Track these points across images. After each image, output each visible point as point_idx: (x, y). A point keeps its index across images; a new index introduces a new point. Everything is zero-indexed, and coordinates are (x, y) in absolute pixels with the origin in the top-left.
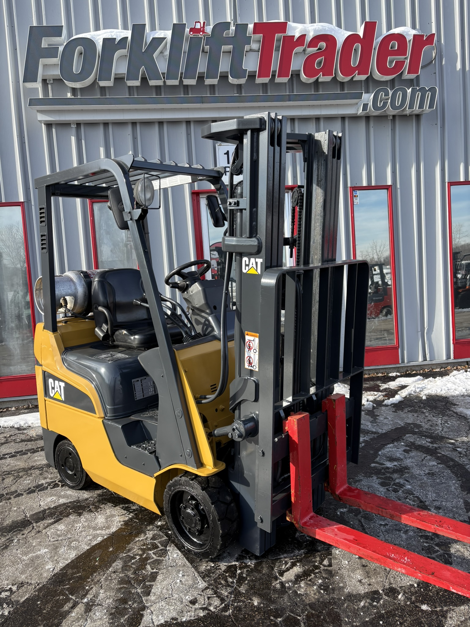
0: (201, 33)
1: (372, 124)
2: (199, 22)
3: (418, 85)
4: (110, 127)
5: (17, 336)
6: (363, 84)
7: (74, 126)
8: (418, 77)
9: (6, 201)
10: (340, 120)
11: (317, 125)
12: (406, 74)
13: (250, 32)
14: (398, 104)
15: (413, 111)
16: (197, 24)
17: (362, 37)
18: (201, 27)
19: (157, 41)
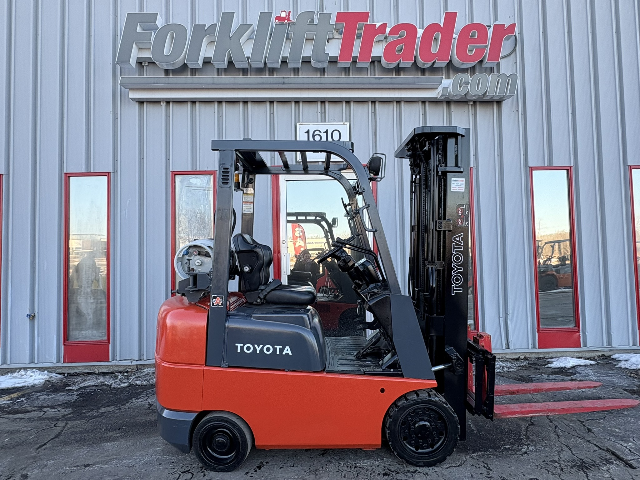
0: (286, 21)
1: (452, 109)
2: (284, 11)
3: (498, 71)
4: (197, 104)
5: (92, 301)
7: (163, 104)
8: (498, 64)
9: (94, 171)
10: (420, 103)
11: (398, 108)
12: (486, 61)
13: (333, 21)
14: (478, 89)
15: (493, 96)
16: (282, 12)
17: (442, 26)
18: (286, 16)
19: (244, 28)
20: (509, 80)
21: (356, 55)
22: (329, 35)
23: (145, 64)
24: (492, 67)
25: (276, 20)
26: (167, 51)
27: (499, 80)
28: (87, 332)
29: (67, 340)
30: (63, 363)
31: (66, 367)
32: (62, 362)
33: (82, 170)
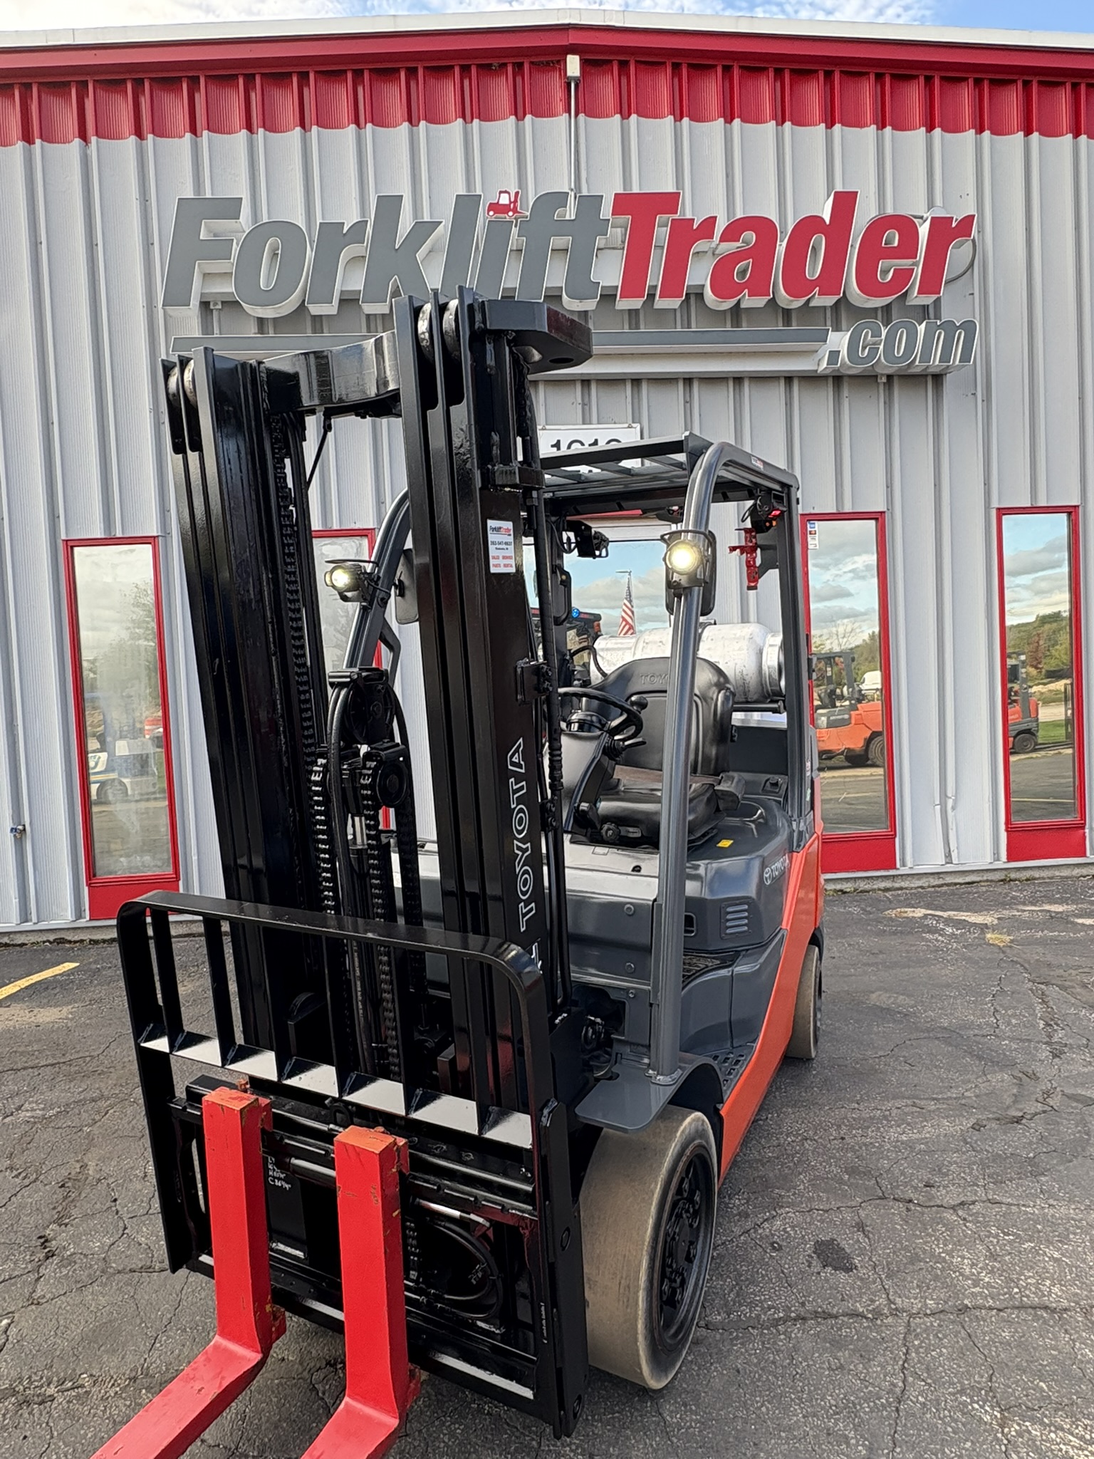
0: (511, 214)
1: (846, 392)
2: (506, 192)
3: (938, 316)
6: (829, 314)
8: (938, 301)
9: (123, 533)
10: (782, 382)
11: (737, 391)
12: (915, 294)
13: (606, 211)
14: (898, 353)
15: (928, 367)
16: (502, 195)
17: (828, 222)
18: (511, 202)
19: (423, 230)
20: (960, 334)
21: (655, 284)
22: (600, 241)
23: (216, 304)
24: (924, 306)
25: (489, 211)
26: (266, 279)
27: (940, 333)
28: (132, 858)
29: (94, 876)
30: (90, 920)
31: (94, 927)
32: (88, 918)
33: (98, 533)
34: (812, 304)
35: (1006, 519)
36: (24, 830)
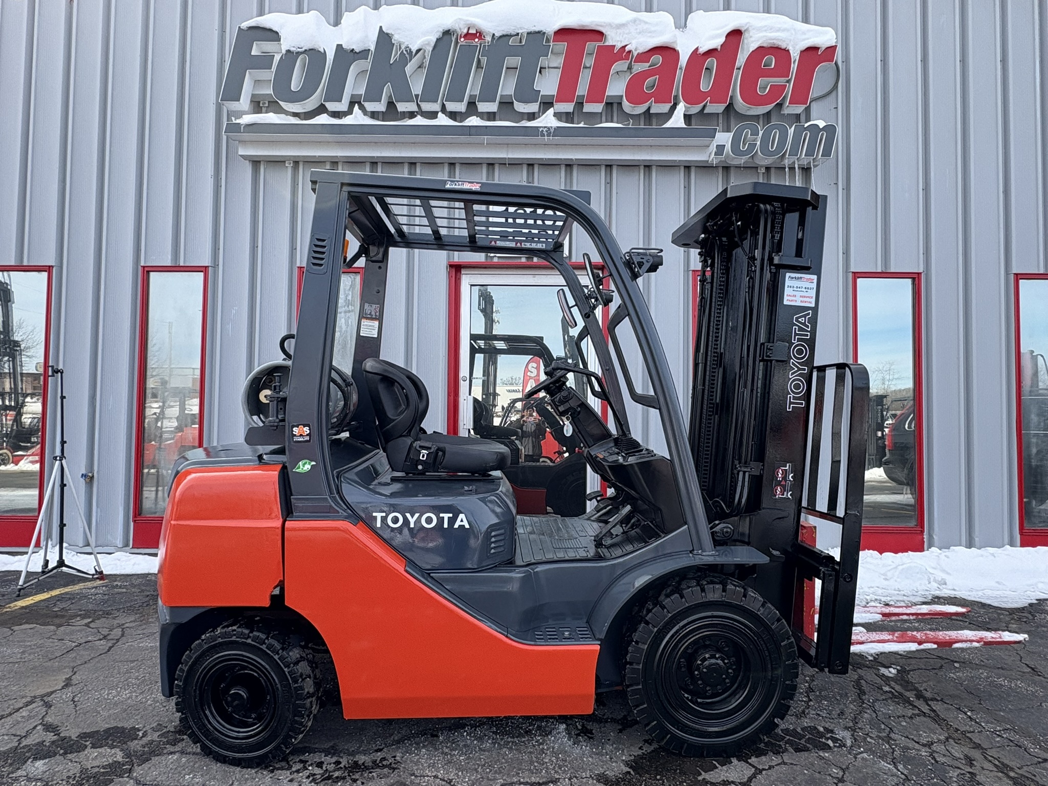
0: (477, 40)
1: (732, 178)
6: (721, 121)
7: (290, 165)
8: (808, 110)
9: (184, 263)
10: (682, 169)
11: (647, 174)
12: (787, 104)
14: (772, 148)
15: (797, 159)
17: (719, 50)
18: (477, 32)
20: (823, 135)
21: (583, 93)
22: (543, 61)
23: (264, 103)
25: (460, 38)
26: (295, 84)
27: (806, 134)
29: (140, 514)
30: (133, 548)
33: (168, 262)
34: (705, 112)
35: (859, 281)
36: (93, 476)
